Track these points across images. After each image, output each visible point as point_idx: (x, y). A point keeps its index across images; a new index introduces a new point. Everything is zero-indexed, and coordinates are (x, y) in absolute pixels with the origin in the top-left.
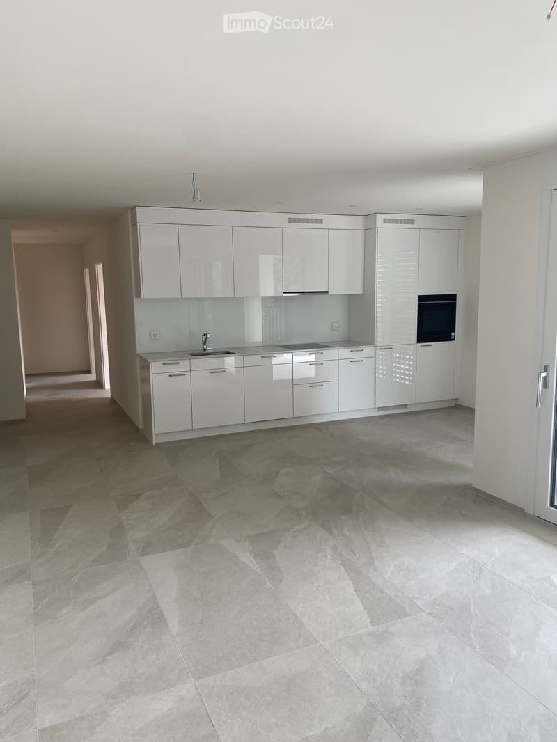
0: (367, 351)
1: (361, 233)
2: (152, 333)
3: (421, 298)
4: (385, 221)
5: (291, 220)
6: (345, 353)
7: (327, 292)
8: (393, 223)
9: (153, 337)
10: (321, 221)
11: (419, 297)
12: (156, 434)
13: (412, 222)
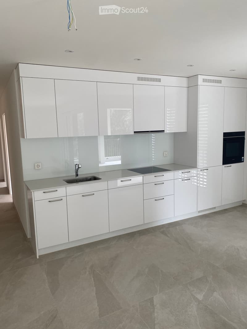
0: (193, 172)
1: (186, 89)
2: (36, 164)
3: (225, 134)
4: (204, 80)
5: (139, 79)
6: (179, 174)
7: (164, 131)
8: (209, 82)
9: (36, 168)
10: (159, 80)
11: (224, 133)
12: (39, 250)
13: (220, 82)
